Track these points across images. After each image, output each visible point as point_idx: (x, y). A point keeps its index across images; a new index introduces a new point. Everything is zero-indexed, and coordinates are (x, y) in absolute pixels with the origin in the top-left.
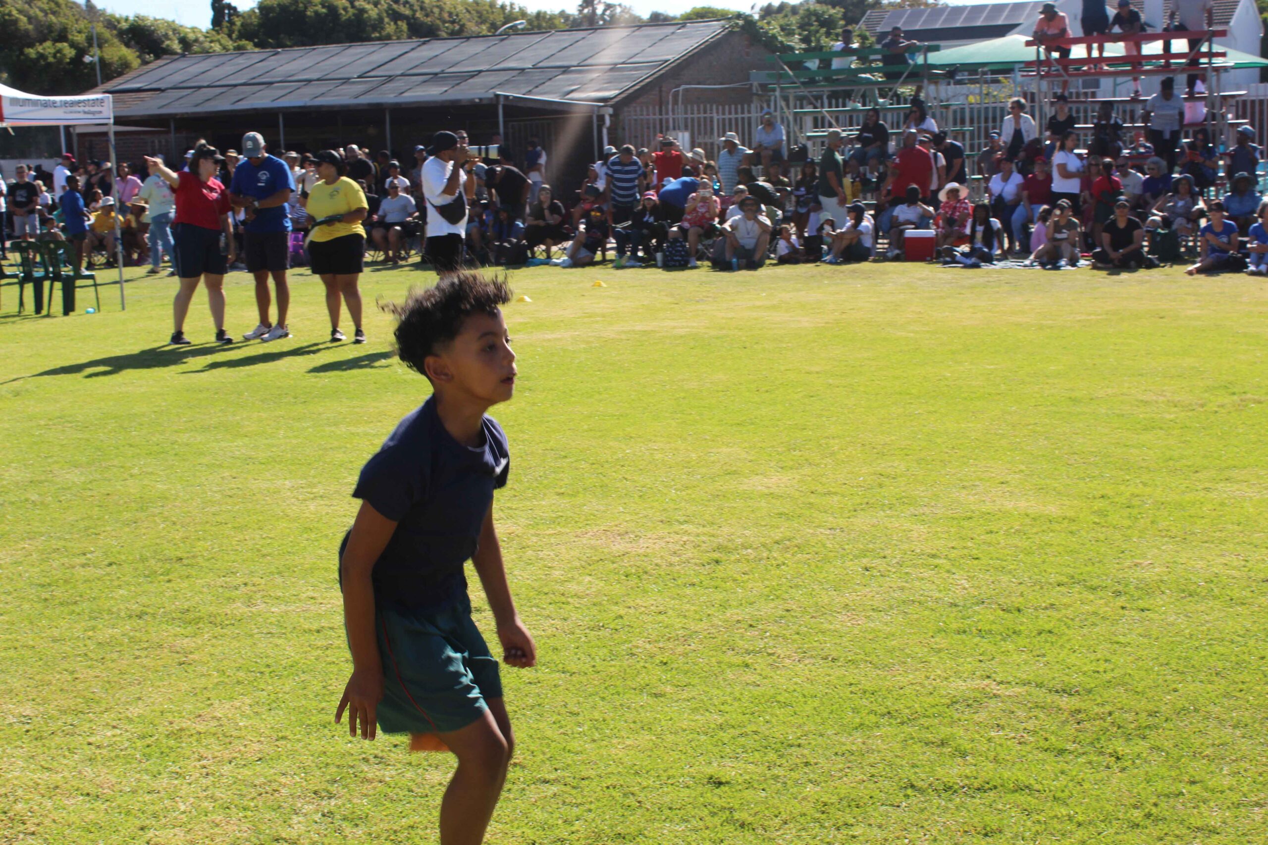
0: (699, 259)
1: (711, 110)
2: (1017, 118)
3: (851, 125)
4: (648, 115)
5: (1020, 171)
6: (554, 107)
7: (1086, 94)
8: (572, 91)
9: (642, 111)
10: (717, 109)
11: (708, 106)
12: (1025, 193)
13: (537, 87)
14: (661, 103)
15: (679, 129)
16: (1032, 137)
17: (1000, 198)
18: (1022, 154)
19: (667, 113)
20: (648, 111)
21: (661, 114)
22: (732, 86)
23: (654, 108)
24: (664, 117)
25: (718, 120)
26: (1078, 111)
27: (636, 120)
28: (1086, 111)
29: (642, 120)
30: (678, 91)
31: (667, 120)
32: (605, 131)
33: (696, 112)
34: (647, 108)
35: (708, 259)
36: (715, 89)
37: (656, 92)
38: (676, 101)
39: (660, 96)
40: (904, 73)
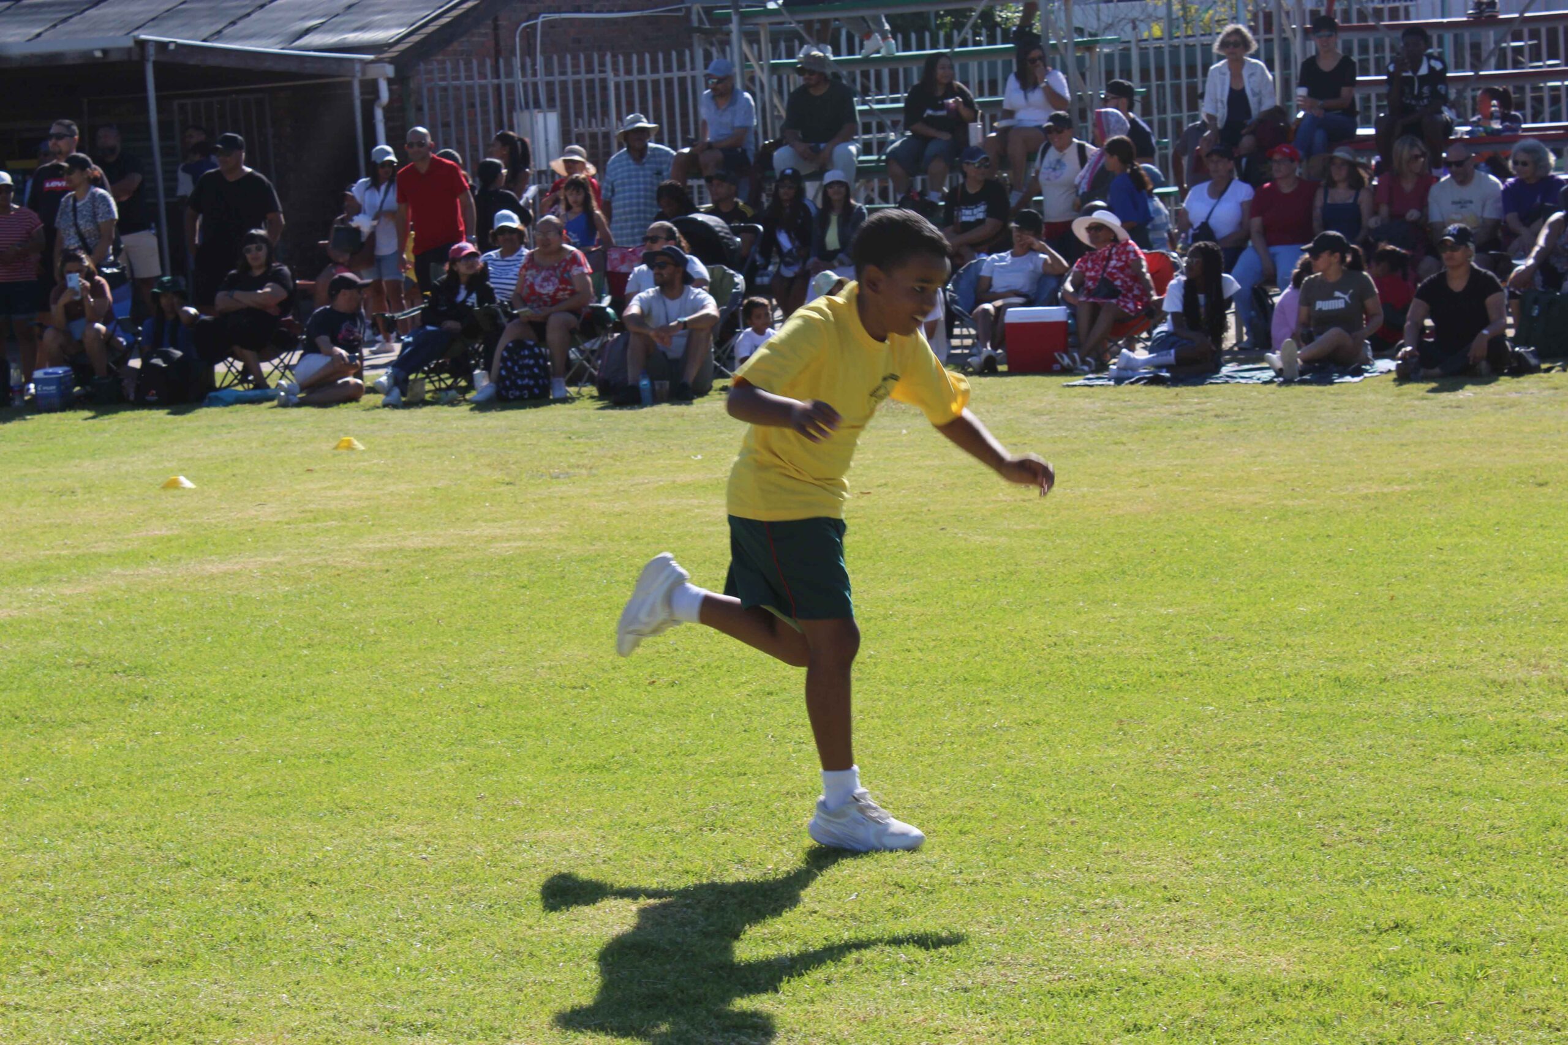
0: (572, 382)
1: (602, 64)
2: (1236, 66)
3: (894, 89)
4: (470, 77)
5: (1244, 179)
6: (268, 64)
7: (1378, 14)
8: (308, 31)
9: (456, 69)
10: (615, 64)
11: (596, 57)
12: (1256, 222)
13: (233, 23)
14: (498, 52)
15: (537, 105)
16: (1267, 105)
17: (1205, 231)
18: (1247, 142)
19: (510, 74)
20: (469, 69)
21: (497, 74)
22: (646, 13)
23: (482, 64)
24: (504, 81)
25: (617, 86)
26: (1364, 49)
27: (445, 89)
28: (1379, 47)
29: (457, 88)
30: (534, 26)
31: (511, 88)
32: (379, 114)
33: (569, 70)
34: (468, 63)
35: (592, 380)
36: (615, 21)
37: (486, 29)
38: (529, 51)
39: (496, 37)
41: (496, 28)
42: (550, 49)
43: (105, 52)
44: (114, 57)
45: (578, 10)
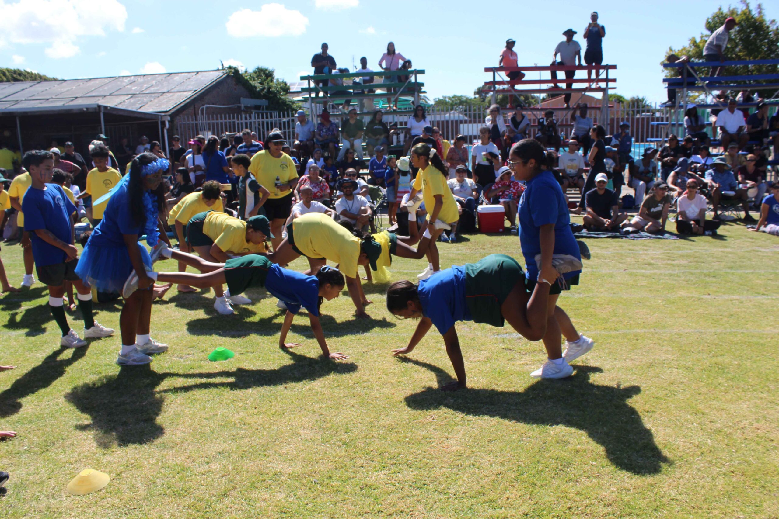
4: (189, 121)
14: (196, 114)
15: (205, 130)
19: (199, 120)
20: (189, 119)
22: (229, 106)
23: (192, 117)
24: (198, 122)
30: (203, 108)
31: (199, 124)
32: (165, 131)
34: (189, 117)
36: (222, 108)
37: (192, 108)
38: (202, 114)
39: (194, 110)
40: (401, 88)
41: (194, 108)
42: (208, 114)
43: (87, 109)
44: (90, 111)
45: (213, 104)
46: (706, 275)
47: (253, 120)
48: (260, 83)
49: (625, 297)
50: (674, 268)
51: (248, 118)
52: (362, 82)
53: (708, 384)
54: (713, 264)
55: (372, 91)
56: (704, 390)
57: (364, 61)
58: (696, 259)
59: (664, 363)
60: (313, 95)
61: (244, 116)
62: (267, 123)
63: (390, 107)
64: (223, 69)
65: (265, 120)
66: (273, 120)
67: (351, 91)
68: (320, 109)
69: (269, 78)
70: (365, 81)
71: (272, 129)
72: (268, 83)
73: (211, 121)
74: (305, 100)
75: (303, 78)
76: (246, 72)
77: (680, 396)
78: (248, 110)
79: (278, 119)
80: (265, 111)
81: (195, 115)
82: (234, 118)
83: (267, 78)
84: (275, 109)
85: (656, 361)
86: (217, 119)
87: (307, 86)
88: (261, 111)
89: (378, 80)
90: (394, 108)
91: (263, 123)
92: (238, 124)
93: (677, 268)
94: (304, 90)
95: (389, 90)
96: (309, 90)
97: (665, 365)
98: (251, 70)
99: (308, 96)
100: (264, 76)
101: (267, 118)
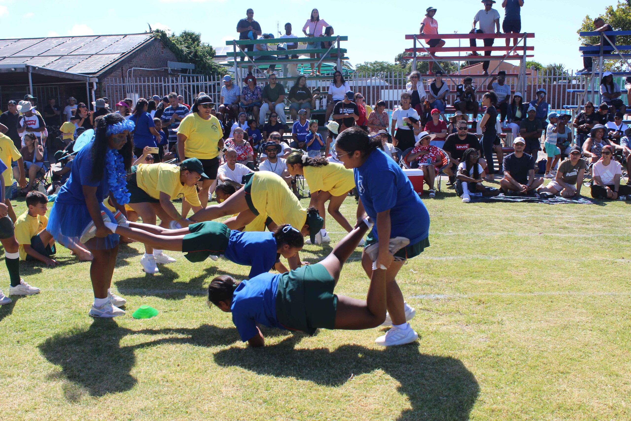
4: (116, 83)
9: (113, 81)
15: (133, 92)
19: (127, 82)
23: (120, 79)
27: (110, 86)
29: (113, 86)
30: (131, 70)
32: (93, 92)
34: (116, 79)
36: (148, 71)
37: (120, 70)
38: (130, 76)
39: (122, 72)
40: (324, 54)
41: (122, 70)
42: (135, 76)
43: (16, 69)
44: (18, 71)
45: (139, 67)
46: (620, 239)
47: (179, 83)
48: (187, 47)
49: (540, 260)
50: (588, 232)
51: (175, 81)
52: (286, 48)
53: (622, 346)
54: (627, 228)
55: (295, 57)
56: (618, 352)
57: (288, 27)
58: (610, 224)
59: (578, 325)
60: (239, 60)
61: (170, 79)
62: (194, 86)
63: (313, 72)
64: (151, 32)
65: (191, 83)
66: (199, 83)
67: (276, 56)
68: (244, 73)
69: (196, 43)
70: (289, 47)
71: (198, 93)
72: (194, 47)
73: (138, 84)
74: (230, 64)
75: (228, 43)
76: (173, 36)
77: (594, 358)
78: (175, 73)
79: (204, 82)
80: (191, 75)
81: (123, 77)
82: (161, 81)
83: (194, 43)
84: (201, 73)
85: (571, 323)
86: (144, 82)
87: (233, 51)
88: (187, 74)
89: (301, 46)
90: (318, 73)
91: (189, 85)
92: (165, 86)
93: (591, 232)
94: (229, 54)
95: (312, 56)
96: (235, 55)
97: (579, 327)
98: (178, 34)
99: (233, 60)
100: (190, 41)
101: (193, 81)
